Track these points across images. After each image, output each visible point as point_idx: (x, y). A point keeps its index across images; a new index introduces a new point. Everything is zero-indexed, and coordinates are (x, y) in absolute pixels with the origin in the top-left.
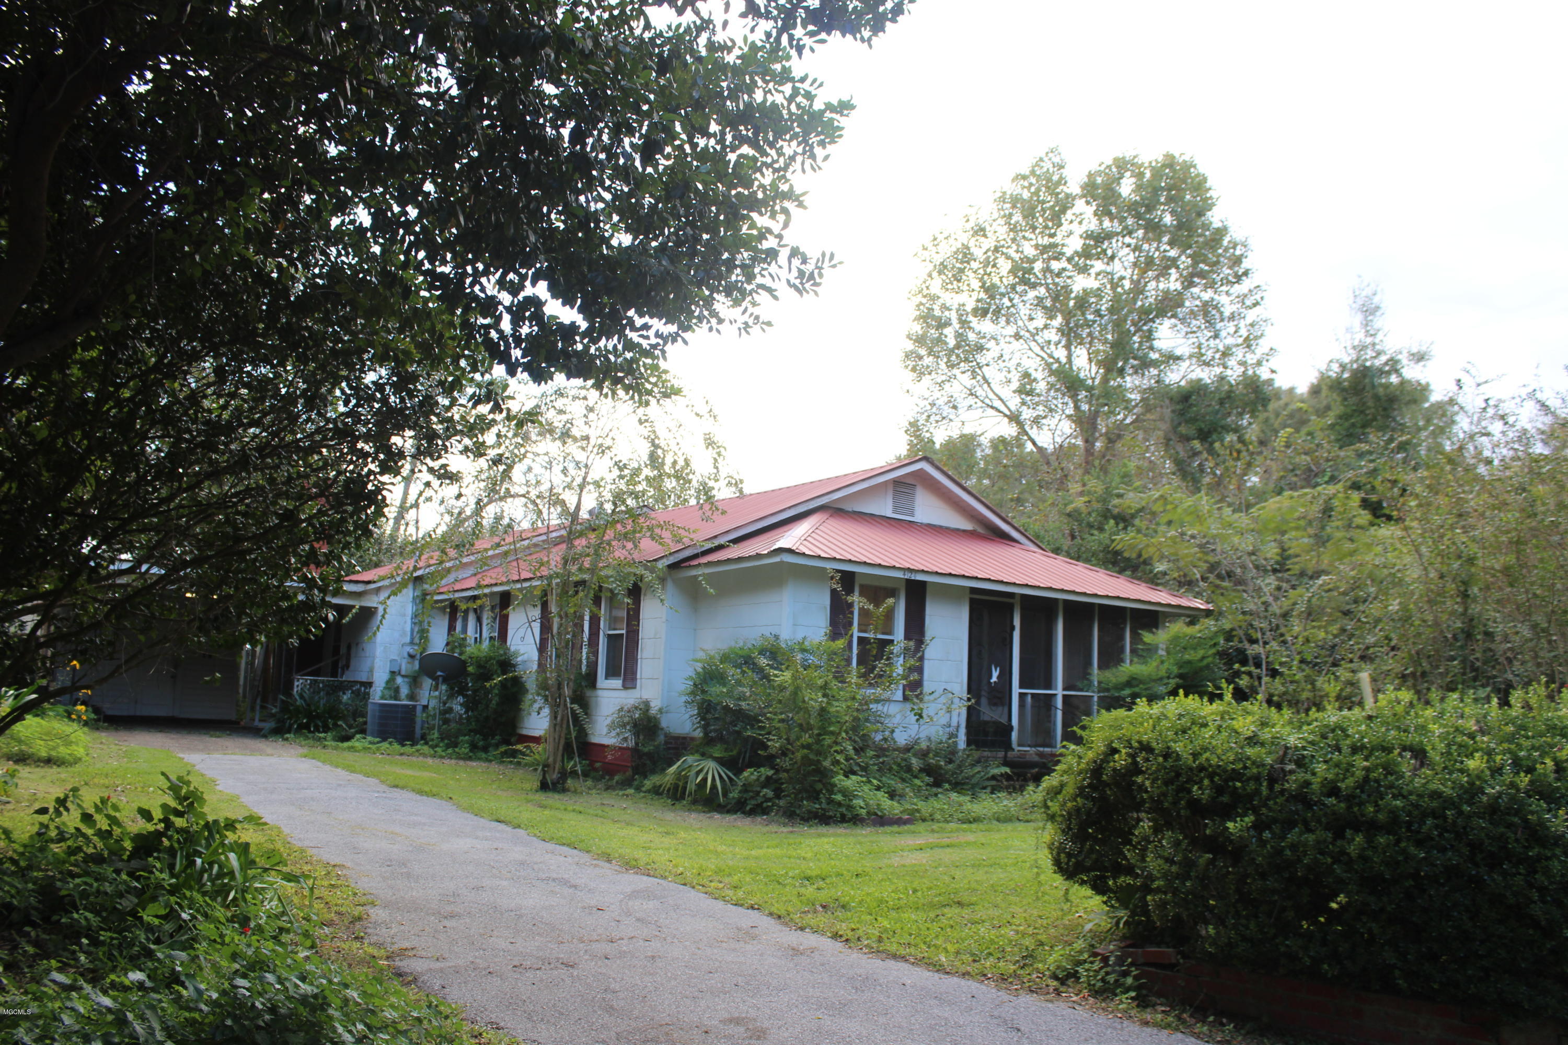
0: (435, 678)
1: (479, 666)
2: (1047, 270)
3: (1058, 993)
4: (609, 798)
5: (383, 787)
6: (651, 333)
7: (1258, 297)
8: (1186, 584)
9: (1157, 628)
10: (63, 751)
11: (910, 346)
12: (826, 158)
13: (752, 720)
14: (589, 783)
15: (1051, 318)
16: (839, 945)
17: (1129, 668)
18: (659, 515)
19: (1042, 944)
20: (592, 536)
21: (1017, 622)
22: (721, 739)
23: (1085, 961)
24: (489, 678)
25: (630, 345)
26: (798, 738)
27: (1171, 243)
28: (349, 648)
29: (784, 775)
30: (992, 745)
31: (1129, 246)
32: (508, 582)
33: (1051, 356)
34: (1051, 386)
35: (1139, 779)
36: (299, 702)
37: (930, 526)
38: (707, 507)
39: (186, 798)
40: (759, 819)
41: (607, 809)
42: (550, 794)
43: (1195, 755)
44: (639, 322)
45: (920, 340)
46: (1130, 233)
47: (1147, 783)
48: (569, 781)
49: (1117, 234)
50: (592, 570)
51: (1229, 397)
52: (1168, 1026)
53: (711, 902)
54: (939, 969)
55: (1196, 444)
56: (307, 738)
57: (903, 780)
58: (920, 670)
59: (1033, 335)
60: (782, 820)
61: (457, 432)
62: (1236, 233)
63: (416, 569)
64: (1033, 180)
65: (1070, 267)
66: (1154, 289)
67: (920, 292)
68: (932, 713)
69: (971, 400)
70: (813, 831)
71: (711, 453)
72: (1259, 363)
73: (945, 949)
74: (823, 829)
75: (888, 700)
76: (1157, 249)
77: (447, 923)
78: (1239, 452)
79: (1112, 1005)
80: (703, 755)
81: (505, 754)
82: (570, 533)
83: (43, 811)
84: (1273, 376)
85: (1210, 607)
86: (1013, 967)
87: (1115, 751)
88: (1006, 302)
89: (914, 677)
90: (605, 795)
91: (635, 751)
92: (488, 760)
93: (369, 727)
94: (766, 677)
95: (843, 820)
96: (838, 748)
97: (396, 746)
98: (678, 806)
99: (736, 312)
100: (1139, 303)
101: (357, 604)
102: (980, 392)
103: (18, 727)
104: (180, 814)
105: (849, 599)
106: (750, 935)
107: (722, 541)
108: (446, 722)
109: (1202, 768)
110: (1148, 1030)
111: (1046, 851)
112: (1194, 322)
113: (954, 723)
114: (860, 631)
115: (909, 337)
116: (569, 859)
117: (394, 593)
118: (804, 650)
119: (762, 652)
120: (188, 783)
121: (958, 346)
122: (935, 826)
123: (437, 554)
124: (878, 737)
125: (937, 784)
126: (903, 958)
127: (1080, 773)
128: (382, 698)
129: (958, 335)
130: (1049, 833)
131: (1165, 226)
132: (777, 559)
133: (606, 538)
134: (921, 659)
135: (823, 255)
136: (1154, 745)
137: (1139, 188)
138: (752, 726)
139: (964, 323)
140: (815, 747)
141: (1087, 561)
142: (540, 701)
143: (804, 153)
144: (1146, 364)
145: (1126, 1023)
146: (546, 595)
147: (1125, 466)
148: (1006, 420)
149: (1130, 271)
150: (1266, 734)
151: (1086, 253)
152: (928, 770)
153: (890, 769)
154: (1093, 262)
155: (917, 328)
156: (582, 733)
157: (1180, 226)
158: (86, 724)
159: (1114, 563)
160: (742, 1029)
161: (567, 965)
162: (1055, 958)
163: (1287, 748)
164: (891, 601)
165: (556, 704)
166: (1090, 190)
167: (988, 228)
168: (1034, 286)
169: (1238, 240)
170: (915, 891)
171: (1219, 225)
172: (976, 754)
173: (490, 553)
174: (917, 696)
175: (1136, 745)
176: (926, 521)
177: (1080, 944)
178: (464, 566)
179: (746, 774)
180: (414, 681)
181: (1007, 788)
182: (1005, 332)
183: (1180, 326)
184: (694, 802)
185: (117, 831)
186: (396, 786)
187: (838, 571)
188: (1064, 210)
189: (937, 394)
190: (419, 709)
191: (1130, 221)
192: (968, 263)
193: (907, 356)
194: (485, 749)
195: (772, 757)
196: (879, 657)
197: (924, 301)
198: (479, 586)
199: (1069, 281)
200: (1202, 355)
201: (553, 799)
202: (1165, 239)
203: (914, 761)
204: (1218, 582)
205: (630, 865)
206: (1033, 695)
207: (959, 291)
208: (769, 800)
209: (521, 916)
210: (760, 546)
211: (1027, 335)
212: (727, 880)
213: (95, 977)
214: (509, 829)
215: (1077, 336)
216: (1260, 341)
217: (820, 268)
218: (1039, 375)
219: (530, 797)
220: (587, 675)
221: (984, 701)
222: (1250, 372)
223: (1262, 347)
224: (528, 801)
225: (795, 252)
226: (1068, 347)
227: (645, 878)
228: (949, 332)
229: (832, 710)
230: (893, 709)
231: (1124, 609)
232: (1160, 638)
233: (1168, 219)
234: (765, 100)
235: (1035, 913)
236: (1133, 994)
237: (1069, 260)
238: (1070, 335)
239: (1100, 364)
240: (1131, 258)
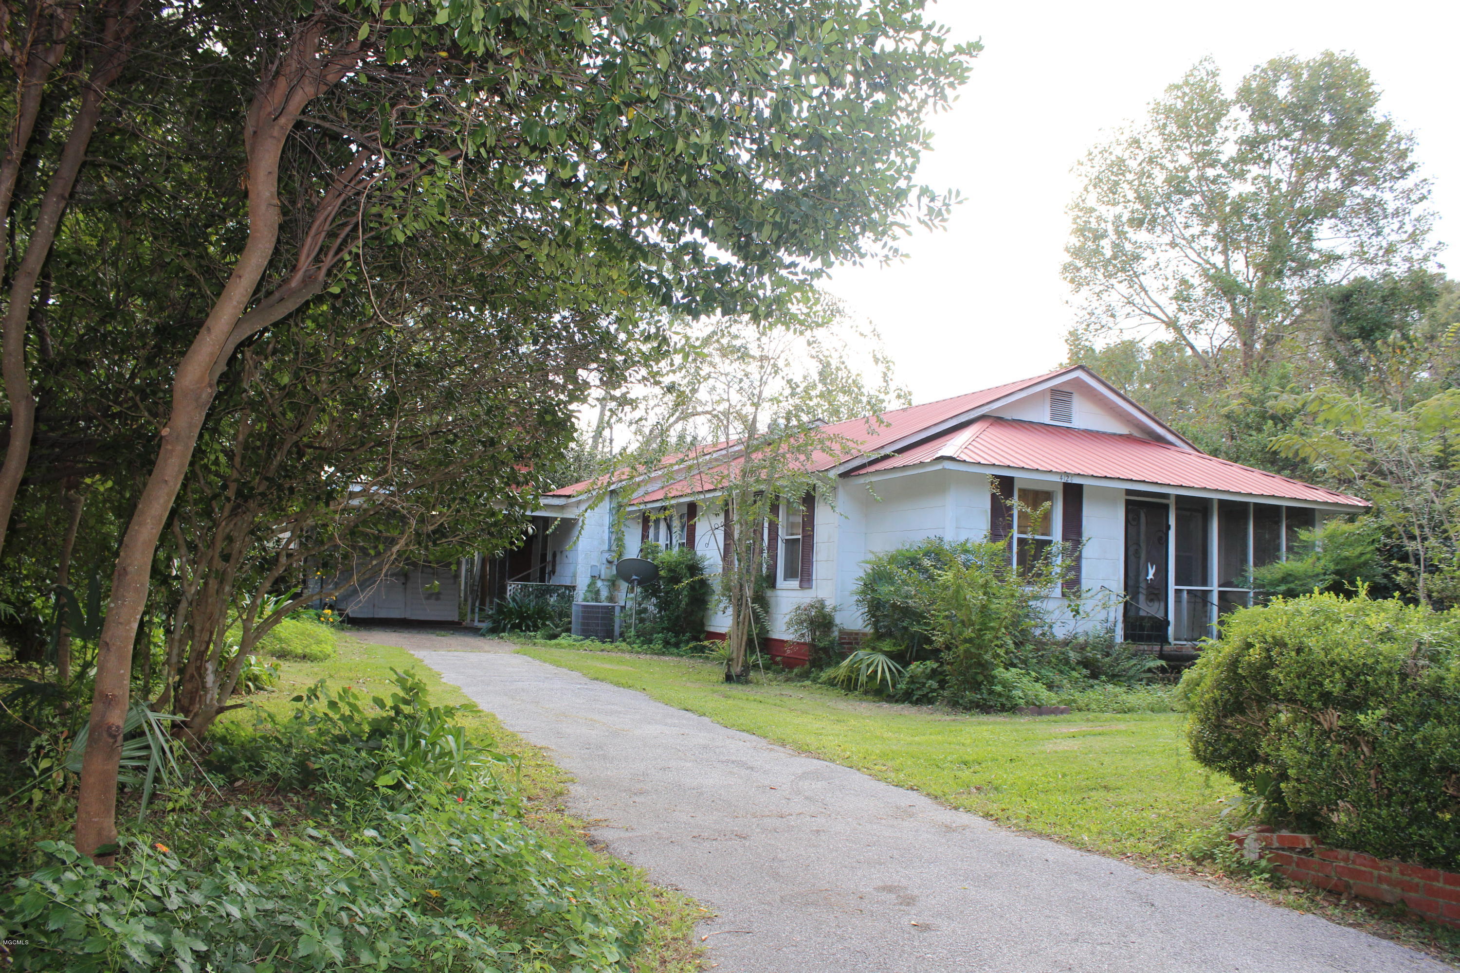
0: (631, 582)
1: (670, 570)
2: (1202, 178)
3: (1194, 872)
4: (789, 689)
5: (587, 680)
6: (799, 270)
7: (1424, 191)
8: (1345, 482)
9: (1313, 526)
10: (315, 649)
11: (1067, 258)
12: (957, 98)
13: (918, 617)
14: (770, 675)
15: (1207, 225)
16: (989, 824)
17: (1285, 564)
18: (829, 430)
19: (1181, 826)
20: (768, 449)
21: (1172, 522)
22: (889, 634)
23: (1222, 843)
24: (678, 581)
25: (780, 282)
26: (960, 634)
27: (1331, 143)
28: (554, 555)
29: (947, 668)
30: (1149, 639)
31: (1286, 148)
32: (693, 493)
33: (1207, 262)
34: (1207, 292)
35: (1273, 672)
36: (512, 604)
37: (1087, 431)
38: (873, 421)
39: (411, 689)
40: (925, 708)
41: (785, 699)
42: (734, 686)
43: (1327, 651)
44: (787, 260)
45: (1077, 252)
46: (1287, 136)
47: (1281, 676)
48: (752, 674)
49: (1273, 137)
50: (768, 481)
51: (1393, 294)
52: (1299, 907)
53: (874, 783)
54: (1082, 847)
55: (1358, 343)
56: (519, 636)
57: (1061, 672)
58: (1078, 568)
59: (1189, 243)
60: (946, 709)
61: (634, 364)
62: (1400, 127)
63: (609, 484)
64: (1187, 90)
65: (1224, 173)
66: (1314, 189)
67: (1077, 205)
68: (1088, 609)
69: (1129, 309)
70: (974, 719)
71: (881, 367)
72: (1426, 259)
73: (1089, 829)
74: (984, 718)
75: (1047, 597)
76: (1316, 149)
77: (637, 799)
78: (1402, 349)
79: (1246, 885)
80: (873, 649)
81: (695, 649)
82: (748, 447)
83: (299, 699)
84: (1441, 271)
85: (1369, 504)
86: (1151, 847)
87: (1250, 646)
88: (1161, 211)
89: (1071, 575)
90: (784, 685)
91: (812, 646)
92: (679, 655)
93: (573, 626)
94: (931, 578)
95: (1003, 709)
96: (999, 643)
97: (598, 643)
98: (850, 696)
99: (877, 247)
100: (1298, 205)
101: (559, 515)
102: (1137, 300)
103: (278, 628)
104: (407, 702)
105: (1008, 503)
106: (908, 813)
107: (888, 451)
108: (642, 621)
109: (1332, 663)
110: (1280, 910)
111: (1186, 741)
112: (1355, 221)
113: (1112, 619)
114: (1020, 532)
115: (1067, 250)
116: (748, 744)
117: (591, 507)
118: (966, 551)
119: (927, 554)
120: (413, 676)
121: (1115, 257)
122: (1091, 716)
123: (627, 470)
124: (1038, 632)
125: (1094, 676)
126: (1049, 837)
127: (1219, 665)
128: (585, 600)
129: (1115, 245)
130: (1190, 723)
131: (1324, 125)
132: (939, 467)
133: (781, 451)
134: (1079, 559)
135: (950, 192)
136: (1287, 640)
137: (1295, 88)
138: (918, 623)
139: (1120, 234)
140: (977, 641)
141: (1245, 461)
142: (725, 602)
143: (935, 95)
144: (1303, 266)
145: (1258, 902)
146: (727, 504)
147: (1284, 367)
148: (1163, 326)
149: (1287, 173)
150: (1401, 631)
151: (1241, 159)
152: (1085, 663)
153: (1049, 662)
154: (1249, 167)
155: (1075, 241)
156: (763, 631)
157: (1339, 126)
158: (333, 625)
159: (1273, 463)
160: (894, 896)
161: (740, 837)
162: (1192, 840)
163: (1420, 644)
164: (1047, 504)
165: (739, 605)
166: (1245, 95)
167: (1142, 140)
168: (1188, 194)
169: (1402, 134)
170: (1064, 775)
171: (1383, 120)
172: (1133, 648)
173: (676, 467)
174: (1074, 594)
175: (1270, 640)
176: (1082, 427)
177: (1216, 828)
178: (652, 480)
179: (912, 667)
180: (613, 584)
181: (1163, 679)
182: (1160, 241)
183: (1340, 225)
184: (866, 693)
185: (357, 717)
186: (596, 679)
187: (997, 477)
188: (1218, 118)
189: (1095, 304)
190: (617, 609)
191: (1287, 123)
192: (1123, 175)
193: (1065, 268)
194: (677, 645)
195: (938, 651)
196: (1036, 558)
197: (1081, 214)
198: (666, 498)
199: (1224, 188)
200: (1365, 253)
201: (736, 690)
202: (1324, 139)
203: (1072, 654)
204: (1379, 480)
205: (803, 750)
206: (1189, 591)
207: (1115, 204)
208: (934, 690)
209: (702, 794)
210: (924, 454)
211: (1184, 242)
212: (890, 764)
213: (341, 836)
214: (695, 717)
215: (1233, 241)
216: (1427, 236)
217: (948, 205)
218: (1196, 281)
219: (716, 688)
220: (768, 576)
221: (1142, 598)
222: (1416, 266)
223: (1429, 241)
224: (714, 692)
225: (924, 191)
226: (1225, 252)
227: (815, 761)
228: (1106, 245)
229: (993, 606)
230: (1050, 605)
231: (1278, 507)
232: (1317, 535)
233: (1326, 119)
234: (897, 49)
235: (1178, 797)
236: (1267, 876)
237: (1225, 166)
238: (1226, 241)
239: (1258, 267)
240: (1289, 160)
